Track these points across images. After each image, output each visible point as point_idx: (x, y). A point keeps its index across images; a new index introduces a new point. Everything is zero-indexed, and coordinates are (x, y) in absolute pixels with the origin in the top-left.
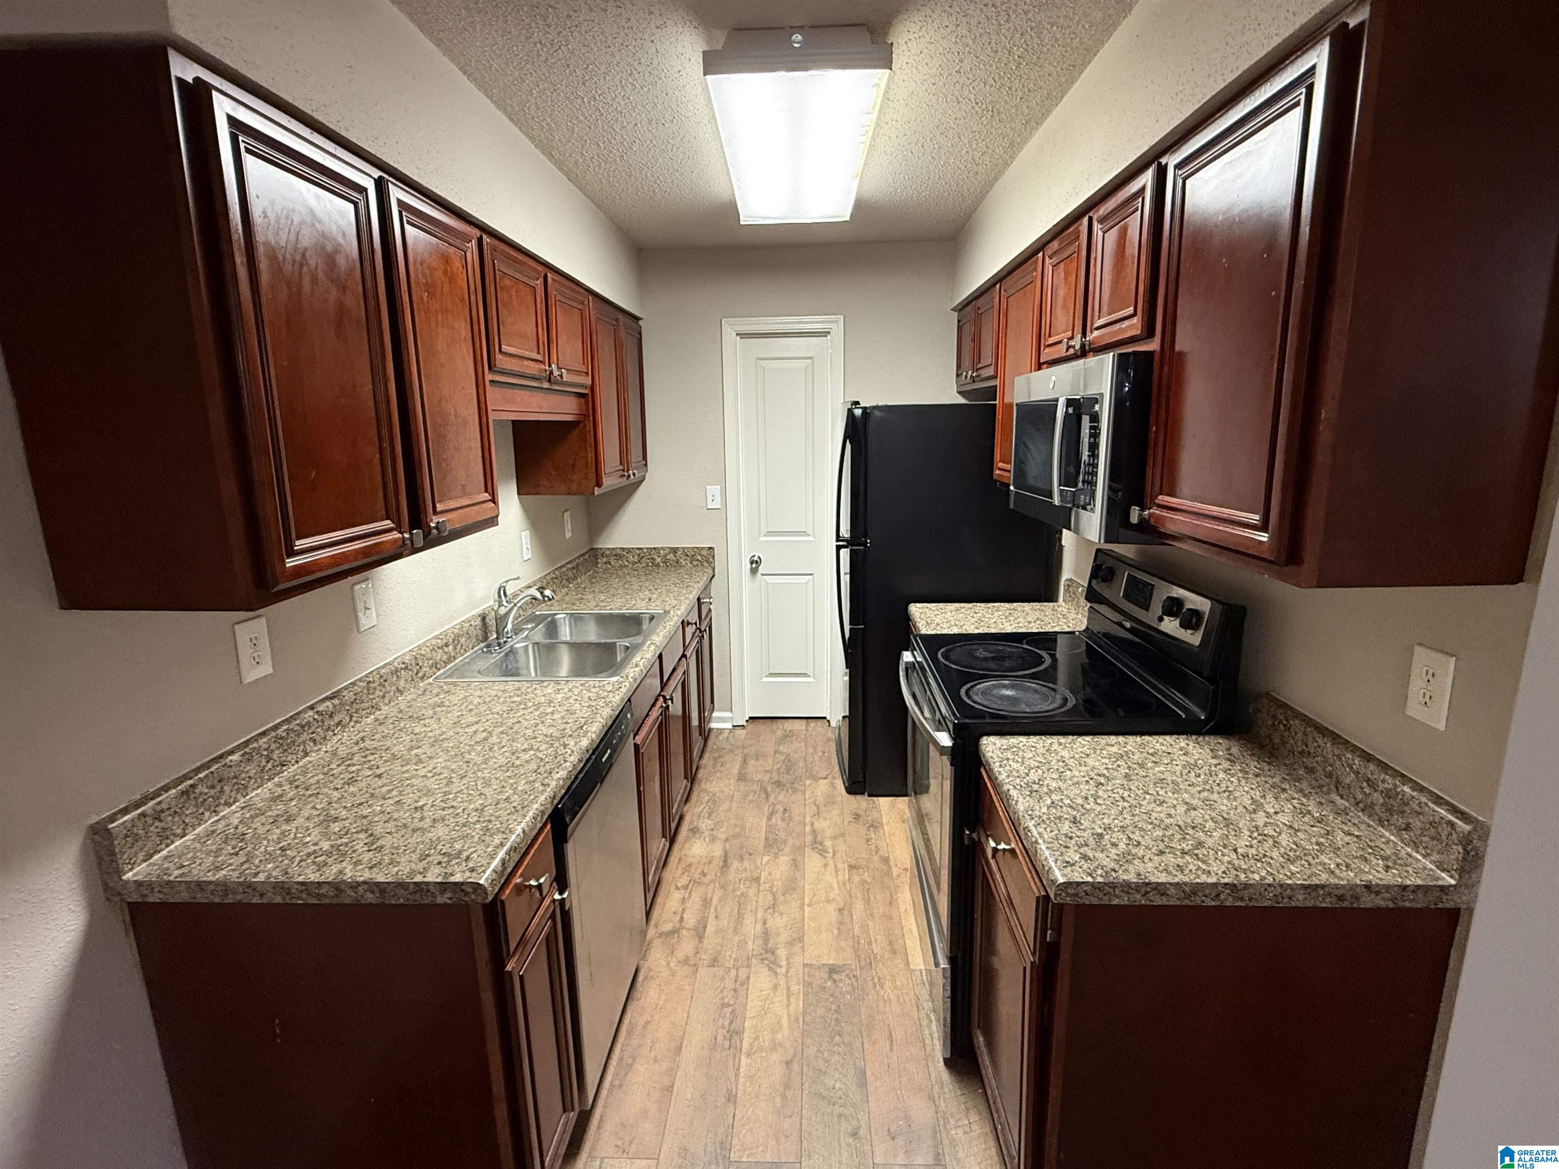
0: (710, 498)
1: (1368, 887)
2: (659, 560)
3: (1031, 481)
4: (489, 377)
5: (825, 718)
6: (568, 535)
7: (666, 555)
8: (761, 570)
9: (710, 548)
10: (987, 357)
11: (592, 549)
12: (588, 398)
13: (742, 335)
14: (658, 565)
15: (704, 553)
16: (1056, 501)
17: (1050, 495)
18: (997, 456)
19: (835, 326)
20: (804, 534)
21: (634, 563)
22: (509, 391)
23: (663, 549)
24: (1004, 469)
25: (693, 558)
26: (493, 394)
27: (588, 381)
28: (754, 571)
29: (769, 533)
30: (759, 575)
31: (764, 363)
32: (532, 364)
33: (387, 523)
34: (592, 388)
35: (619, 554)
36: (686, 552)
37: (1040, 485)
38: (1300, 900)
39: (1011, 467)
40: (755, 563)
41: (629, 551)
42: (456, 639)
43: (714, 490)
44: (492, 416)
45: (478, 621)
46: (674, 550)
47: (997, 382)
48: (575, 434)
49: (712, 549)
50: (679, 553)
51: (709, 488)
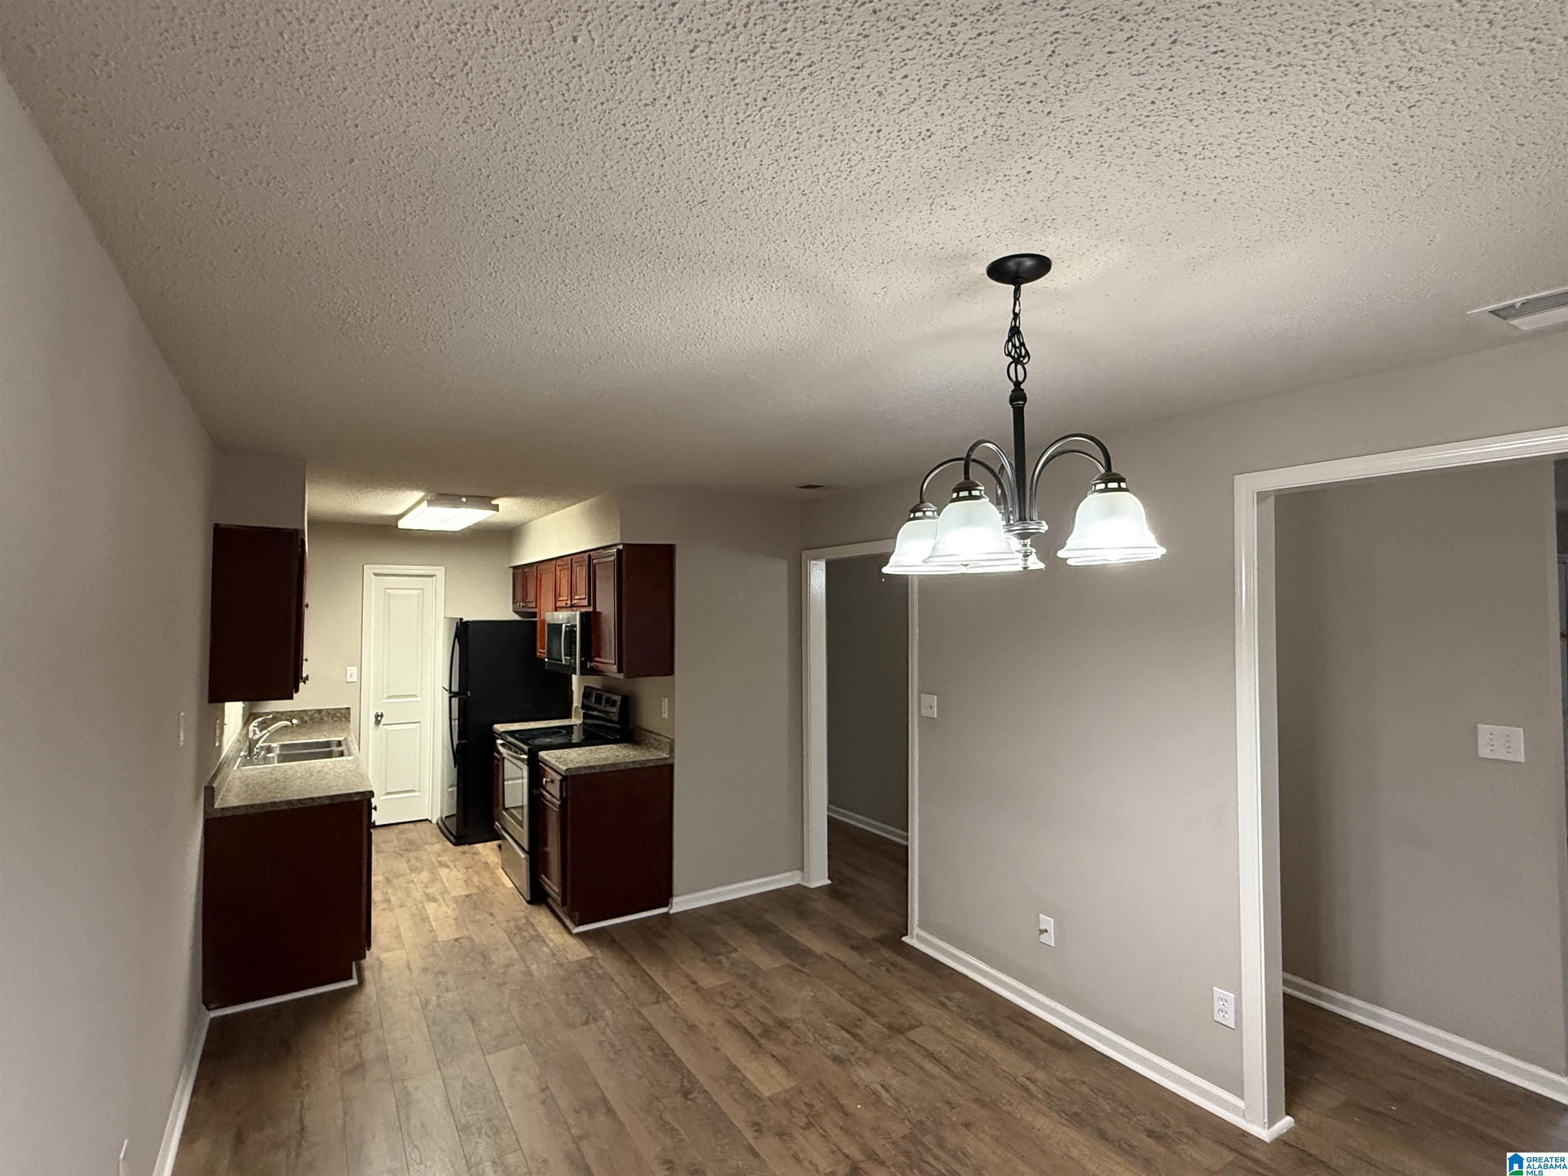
0: (349, 675)
1: (648, 760)
2: (306, 718)
3: (554, 657)
5: (427, 820)
7: (313, 715)
8: (383, 722)
9: (347, 708)
10: (531, 597)
13: (376, 575)
14: (306, 722)
15: (343, 711)
16: (564, 662)
17: (561, 660)
18: (538, 645)
19: (440, 572)
20: (415, 696)
23: (310, 710)
24: (542, 652)
25: (334, 716)
28: (377, 722)
29: (389, 697)
30: (381, 725)
31: (389, 591)
35: (276, 716)
36: (328, 712)
37: (558, 657)
38: (631, 766)
39: (545, 651)
40: (378, 718)
41: (283, 713)
43: (353, 670)
46: (320, 711)
47: (537, 610)
49: (349, 708)
50: (323, 713)
51: (348, 668)
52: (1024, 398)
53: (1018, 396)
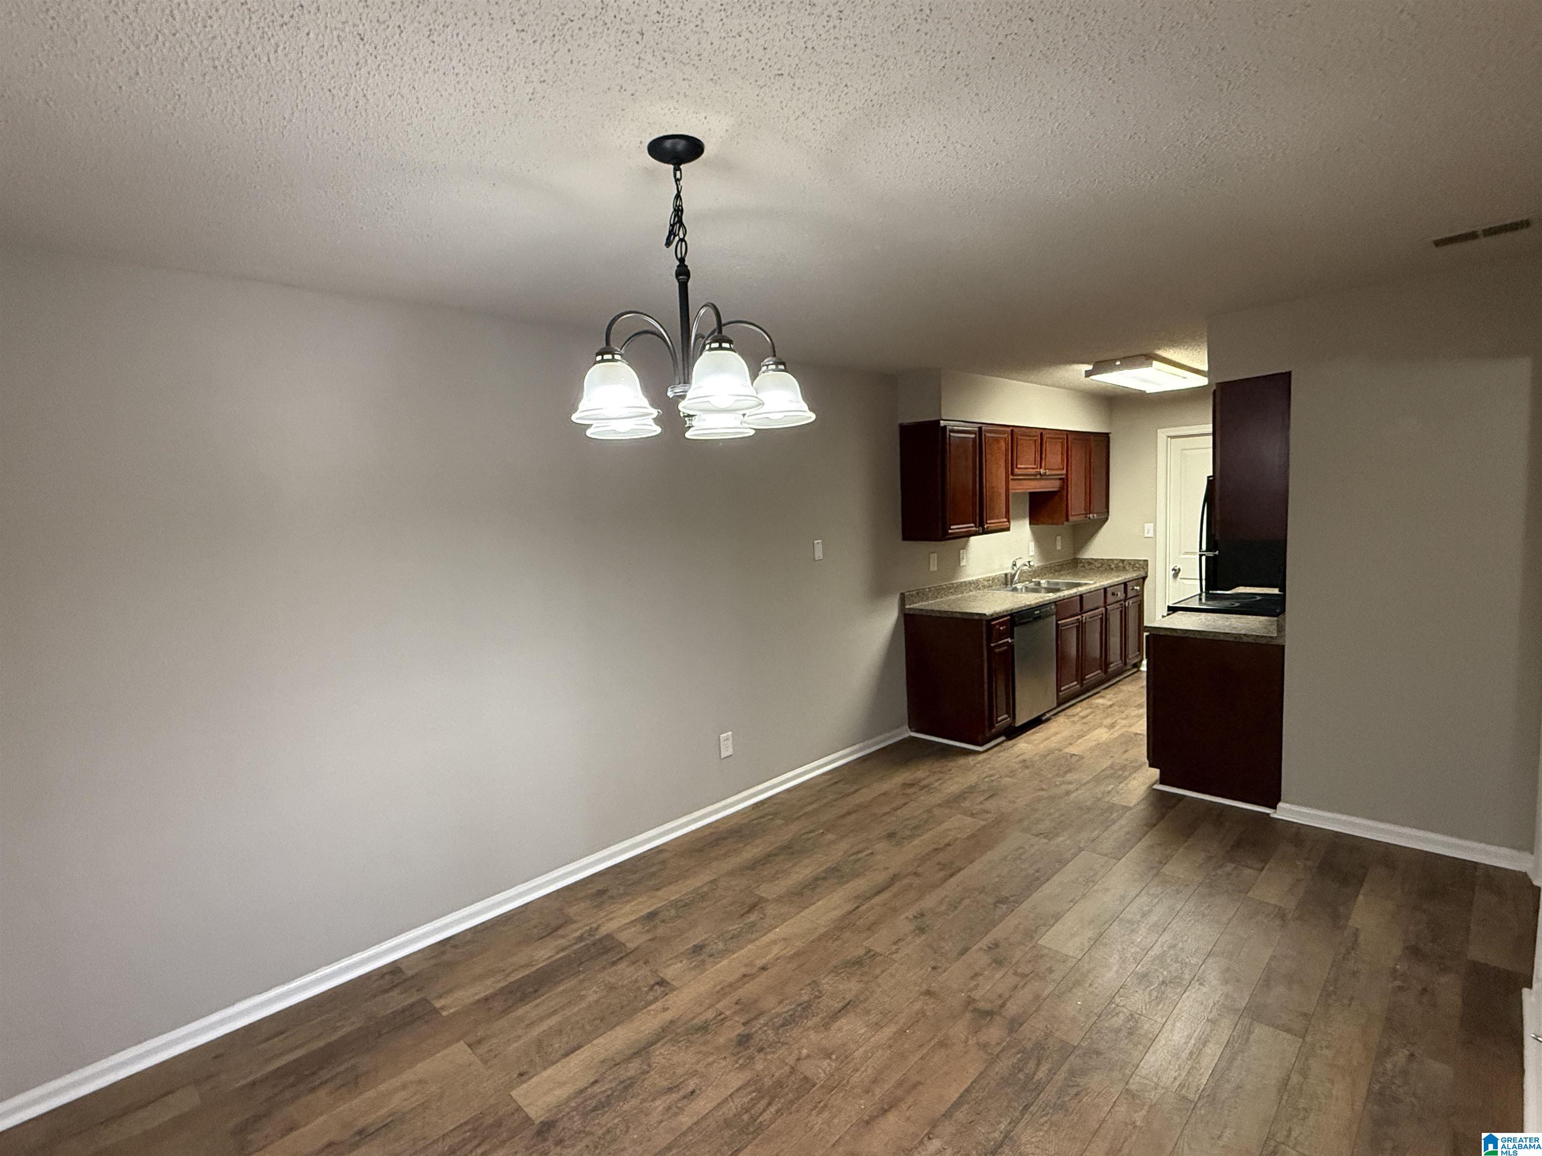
0: (1146, 531)
2: (1113, 566)
4: (1011, 477)
6: (1059, 548)
7: (1117, 564)
8: (1180, 575)
9: (1144, 560)
11: (1075, 559)
12: (1065, 481)
13: (1171, 437)
14: (1112, 569)
15: (1141, 563)
21: (1099, 567)
22: (1020, 482)
23: (1116, 560)
25: (1134, 566)
26: (1011, 483)
27: (1064, 472)
28: (1175, 577)
29: (1186, 553)
30: (1179, 580)
31: (1186, 452)
32: (1030, 470)
33: (973, 525)
34: (1067, 475)
35: (1091, 562)
36: (1130, 562)
40: (1176, 572)
41: (1096, 560)
42: (993, 579)
43: (1149, 526)
44: (1011, 491)
45: (1003, 576)
46: (1123, 561)
48: (1057, 498)
49: (1146, 561)
50: (1125, 563)
51: (1146, 525)
52: (688, 274)
53: (683, 272)
